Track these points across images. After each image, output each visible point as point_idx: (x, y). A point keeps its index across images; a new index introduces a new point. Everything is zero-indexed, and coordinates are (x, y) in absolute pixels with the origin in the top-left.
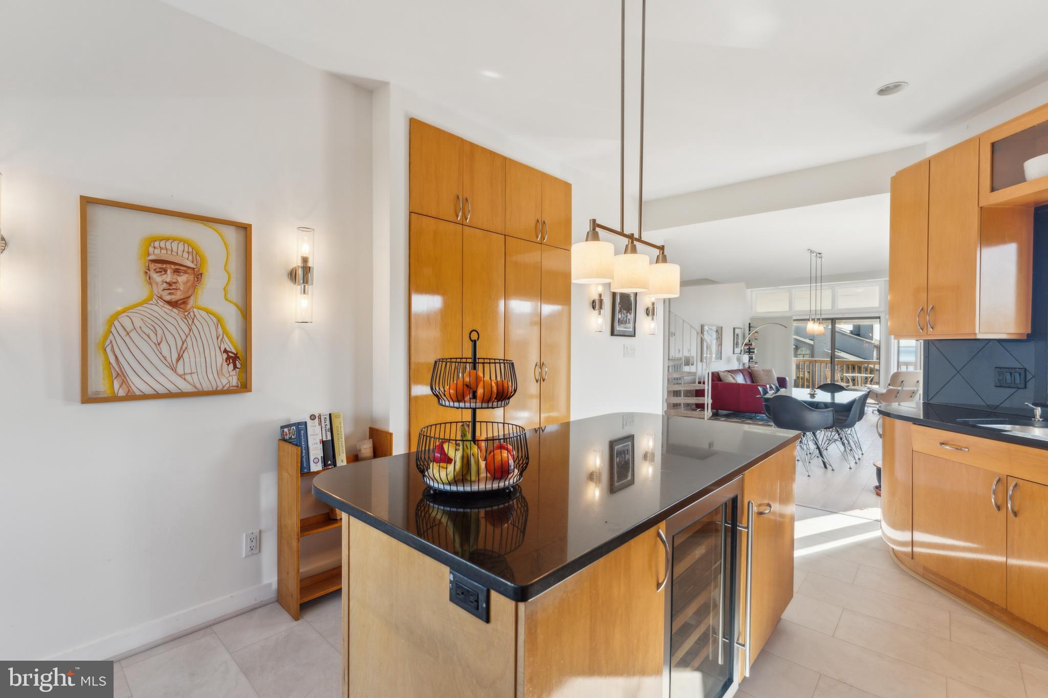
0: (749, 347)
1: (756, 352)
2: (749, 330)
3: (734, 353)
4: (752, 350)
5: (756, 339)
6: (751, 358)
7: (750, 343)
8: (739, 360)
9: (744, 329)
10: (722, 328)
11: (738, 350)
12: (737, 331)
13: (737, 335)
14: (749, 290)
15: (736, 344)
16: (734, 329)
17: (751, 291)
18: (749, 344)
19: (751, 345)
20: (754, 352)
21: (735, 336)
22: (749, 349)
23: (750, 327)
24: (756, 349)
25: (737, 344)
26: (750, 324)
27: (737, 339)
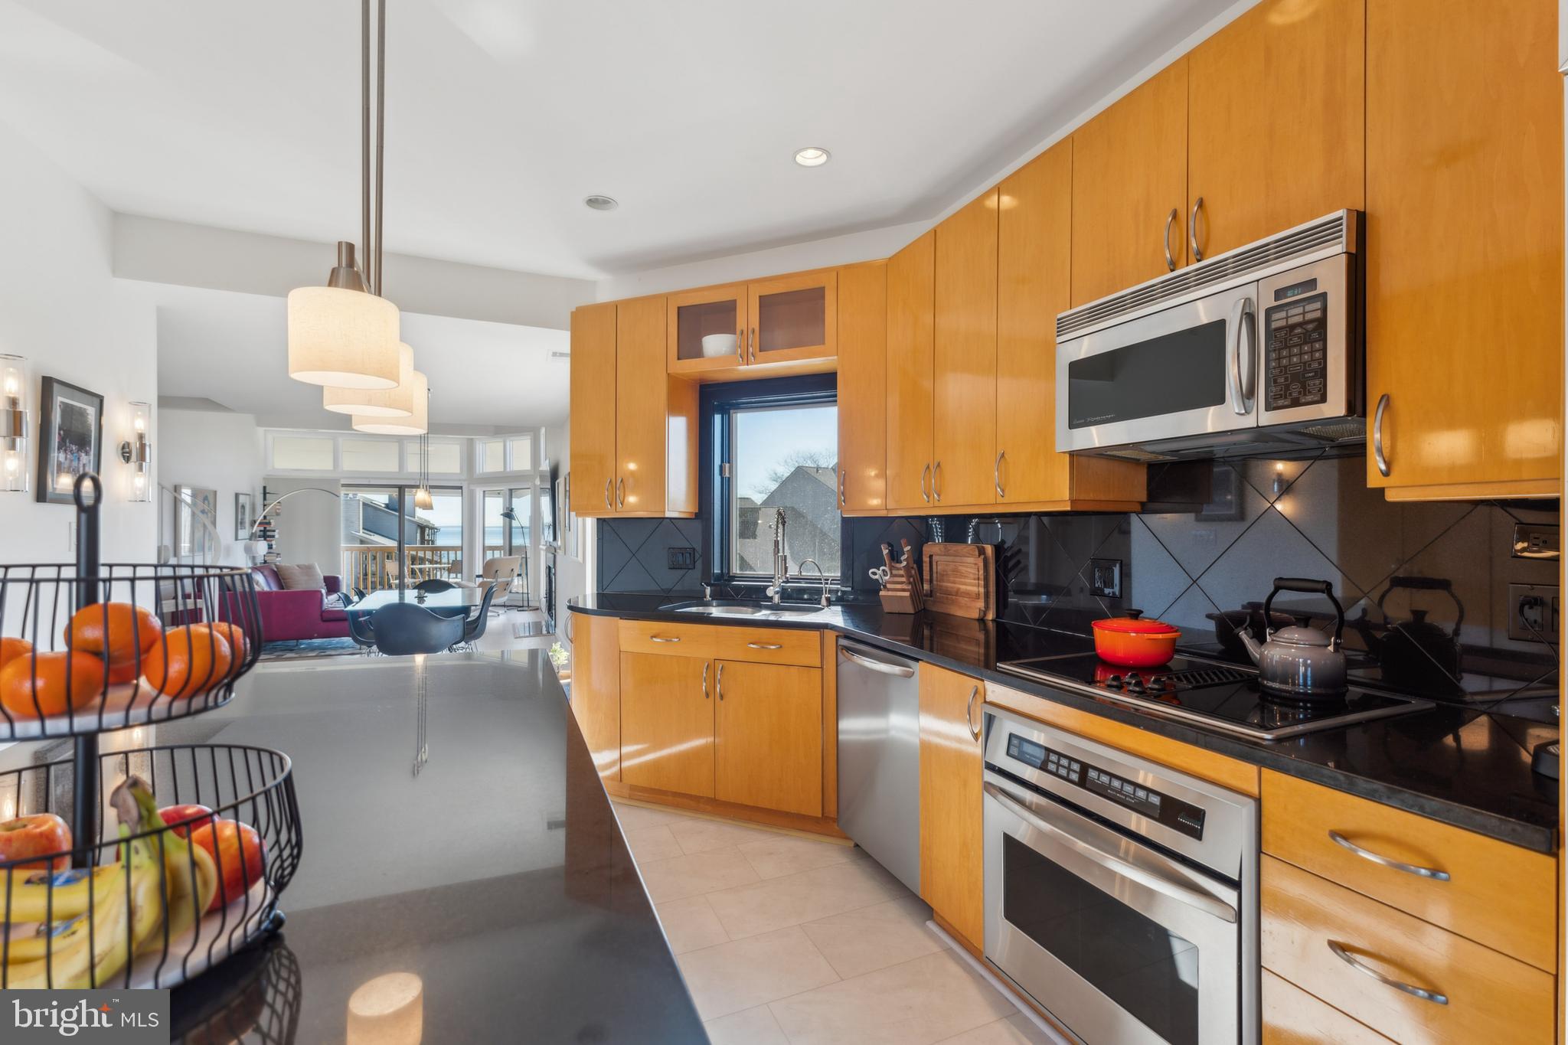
0: (265, 528)
1: (277, 536)
2: (265, 499)
3: (236, 539)
4: (269, 533)
5: (278, 514)
6: (270, 547)
7: (267, 521)
8: (248, 550)
9: (254, 496)
10: (215, 492)
11: (244, 533)
12: (242, 499)
13: (243, 507)
14: (261, 430)
15: (239, 524)
16: (237, 496)
17: (265, 430)
18: (265, 523)
19: (269, 523)
20: (273, 536)
21: (239, 508)
22: (265, 531)
23: (265, 493)
24: (277, 531)
25: (242, 523)
26: (265, 488)
27: (243, 513)
